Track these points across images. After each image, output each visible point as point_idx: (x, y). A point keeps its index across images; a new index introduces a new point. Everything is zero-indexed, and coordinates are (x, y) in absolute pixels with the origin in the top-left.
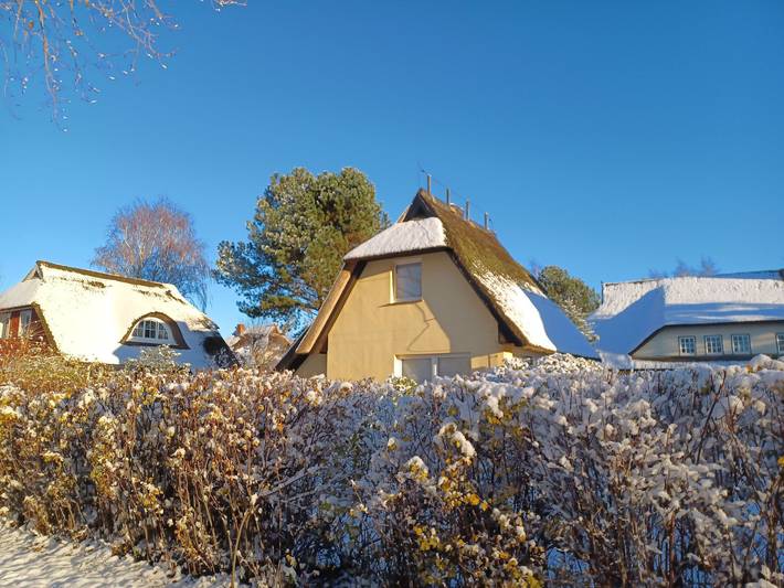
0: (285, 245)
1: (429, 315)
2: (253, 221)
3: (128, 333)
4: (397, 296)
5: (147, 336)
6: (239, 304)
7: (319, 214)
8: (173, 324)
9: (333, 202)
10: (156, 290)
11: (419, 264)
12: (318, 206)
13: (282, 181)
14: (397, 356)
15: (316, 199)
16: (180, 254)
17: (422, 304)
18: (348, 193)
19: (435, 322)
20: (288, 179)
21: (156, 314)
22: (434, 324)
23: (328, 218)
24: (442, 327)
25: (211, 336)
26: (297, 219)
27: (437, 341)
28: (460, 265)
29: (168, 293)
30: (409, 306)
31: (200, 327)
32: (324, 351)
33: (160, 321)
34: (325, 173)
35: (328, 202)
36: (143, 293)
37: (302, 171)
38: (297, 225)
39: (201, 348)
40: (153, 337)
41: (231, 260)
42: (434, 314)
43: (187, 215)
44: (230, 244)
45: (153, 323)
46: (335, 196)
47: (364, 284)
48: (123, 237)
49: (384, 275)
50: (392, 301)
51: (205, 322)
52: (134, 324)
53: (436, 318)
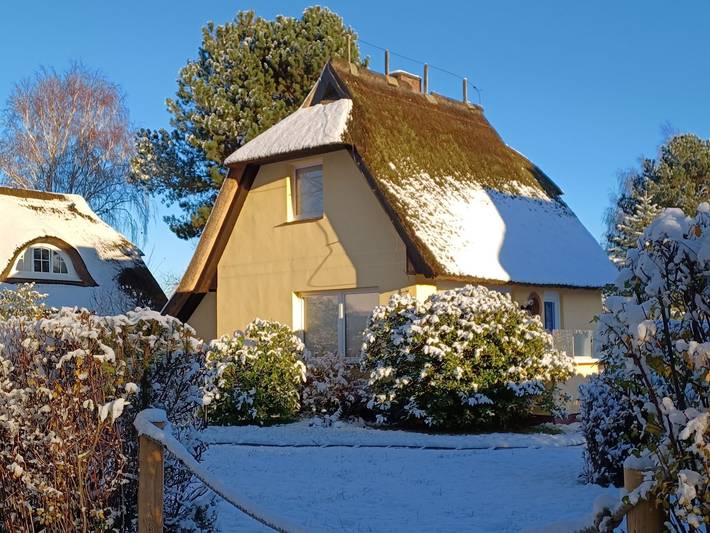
0: (217, 134)
1: (333, 238)
2: (175, 98)
3: (10, 266)
4: (296, 213)
5: (37, 269)
6: (167, 219)
7: (267, 83)
8: (70, 251)
9: (288, 64)
10: (55, 203)
11: (319, 167)
12: (267, 71)
13: (219, 33)
14: (297, 294)
15: (264, 60)
16: (106, 146)
17: (325, 222)
18: (308, 48)
19: (338, 244)
20: (227, 31)
21: (47, 239)
22: (338, 248)
23: (281, 88)
24: (347, 254)
25: (131, 266)
26: (235, 93)
27: (341, 272)
28: (363, 168)
29: (72, 208)
30: (309, 224)
31: (117, 254)
32: (213, 289)
33: (53, 248)
34: (279, 19)
35: (281, 64)
36: (35, 208)
37: (250, 16)
38: (234, 102)
39: (115, 284)
40: (46, 269)
41: (149, 157)
42: (338, 236)
43: (113, 87)
44: (153, 133)
45: (46, 252)
46: (289, 54)
47: (256, 196)
48: (25, 125)
49: (279, 183)
50: (291, 218)
51: (123, 247)
52: (17, 253)
53: (340, 241)
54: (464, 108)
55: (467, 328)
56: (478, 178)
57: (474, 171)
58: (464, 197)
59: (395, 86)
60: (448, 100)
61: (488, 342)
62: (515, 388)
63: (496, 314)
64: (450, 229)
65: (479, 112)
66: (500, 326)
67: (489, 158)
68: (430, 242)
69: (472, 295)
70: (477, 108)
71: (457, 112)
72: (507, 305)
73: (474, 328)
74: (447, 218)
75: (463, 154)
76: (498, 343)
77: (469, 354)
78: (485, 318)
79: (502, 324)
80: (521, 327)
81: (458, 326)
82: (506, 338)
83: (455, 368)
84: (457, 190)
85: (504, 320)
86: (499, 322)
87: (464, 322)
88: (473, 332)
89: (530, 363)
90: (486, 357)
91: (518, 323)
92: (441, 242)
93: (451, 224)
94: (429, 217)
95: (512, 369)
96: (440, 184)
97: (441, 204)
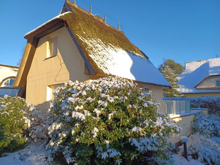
1: (62, 61)
3: (2, 83)
14: (49, 86)
22: (64, 65)
24: (67, 68)
27: (64, 76)
30: (53, 58)
53: (64, 63)
54: (118, 31)
55: (105, 99)
56: (121, 47)
57: (120, 45)
58: (115, 50)
59: (93, 17)
60: (113, 27)
61: (118, 108)
62: (137, 144)
63: (124, 90)
64: (107, 57)
65: (123, 33)
66: (126, 98)
67: (126, 44)
68: (96, 59)
69: (111, 80)
70: (122, 32)
71: (116, 31)
72: (131, 84)
73: (108, 99)
74: (107, 54)
75: (116, 40)
76: (124, 109)
77: (104, 118)
78: (117, 92)
79: (127, 96)
80: (140, 98)
81: (99, 98)
82: (130, 106)
83: (93, 129)
84: (113, 48)
85: (129, 94)
86: (126, 95)
87: (103, 95)
88: (108, 102)
89: (147, 124)
90: (116, 119)
91: (138, 95)
92: (102, 61)
93: (108, 56)
94: (98, 52)
95: (134, 129)
96: (106, 45)
97: (104, 49)
